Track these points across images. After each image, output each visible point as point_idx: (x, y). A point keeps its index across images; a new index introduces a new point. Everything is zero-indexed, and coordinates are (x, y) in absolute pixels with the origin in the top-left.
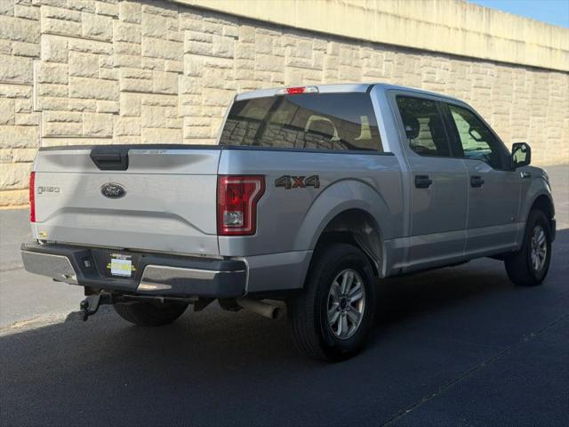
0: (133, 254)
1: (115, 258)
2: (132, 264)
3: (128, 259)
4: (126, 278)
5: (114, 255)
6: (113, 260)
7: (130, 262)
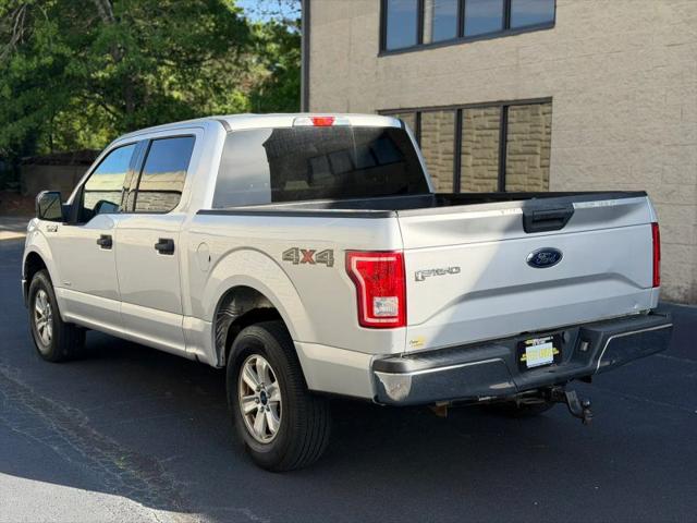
0: (554, 333)
1: (531, 345)
2: (554, 346)
3: (547, 342)
4: (547, 365)
5: (528, 342)
6: (527, 349)
7: (551, 344)
